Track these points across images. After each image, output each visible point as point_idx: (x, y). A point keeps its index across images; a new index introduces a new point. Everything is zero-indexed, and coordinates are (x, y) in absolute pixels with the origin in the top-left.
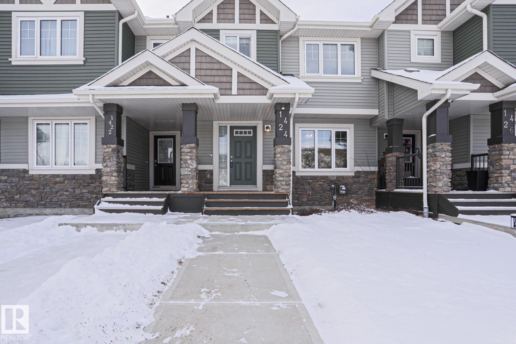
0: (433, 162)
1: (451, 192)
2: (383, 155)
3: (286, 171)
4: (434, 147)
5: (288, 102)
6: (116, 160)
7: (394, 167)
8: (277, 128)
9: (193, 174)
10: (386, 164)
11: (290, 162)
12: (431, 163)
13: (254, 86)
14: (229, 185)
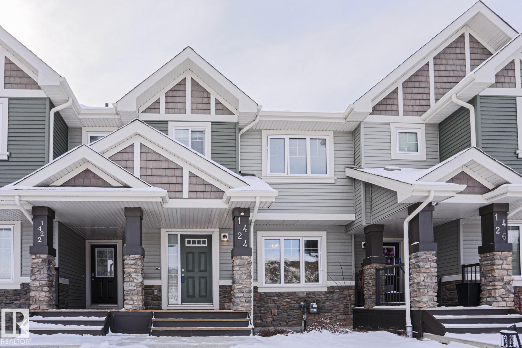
0: (416, 274)
1: (438, 308)
2: (362, 267)
3: (246, 286)
4: (417, 257)
5: (248, 207)
6: (47, 272)
7: (373, 280)
8: (235, 236)
9: (138, 289)
10: (364, 277)
11: (251, 276)
12: (413, 275)
13: (208, 188)
14: (180, 303)
